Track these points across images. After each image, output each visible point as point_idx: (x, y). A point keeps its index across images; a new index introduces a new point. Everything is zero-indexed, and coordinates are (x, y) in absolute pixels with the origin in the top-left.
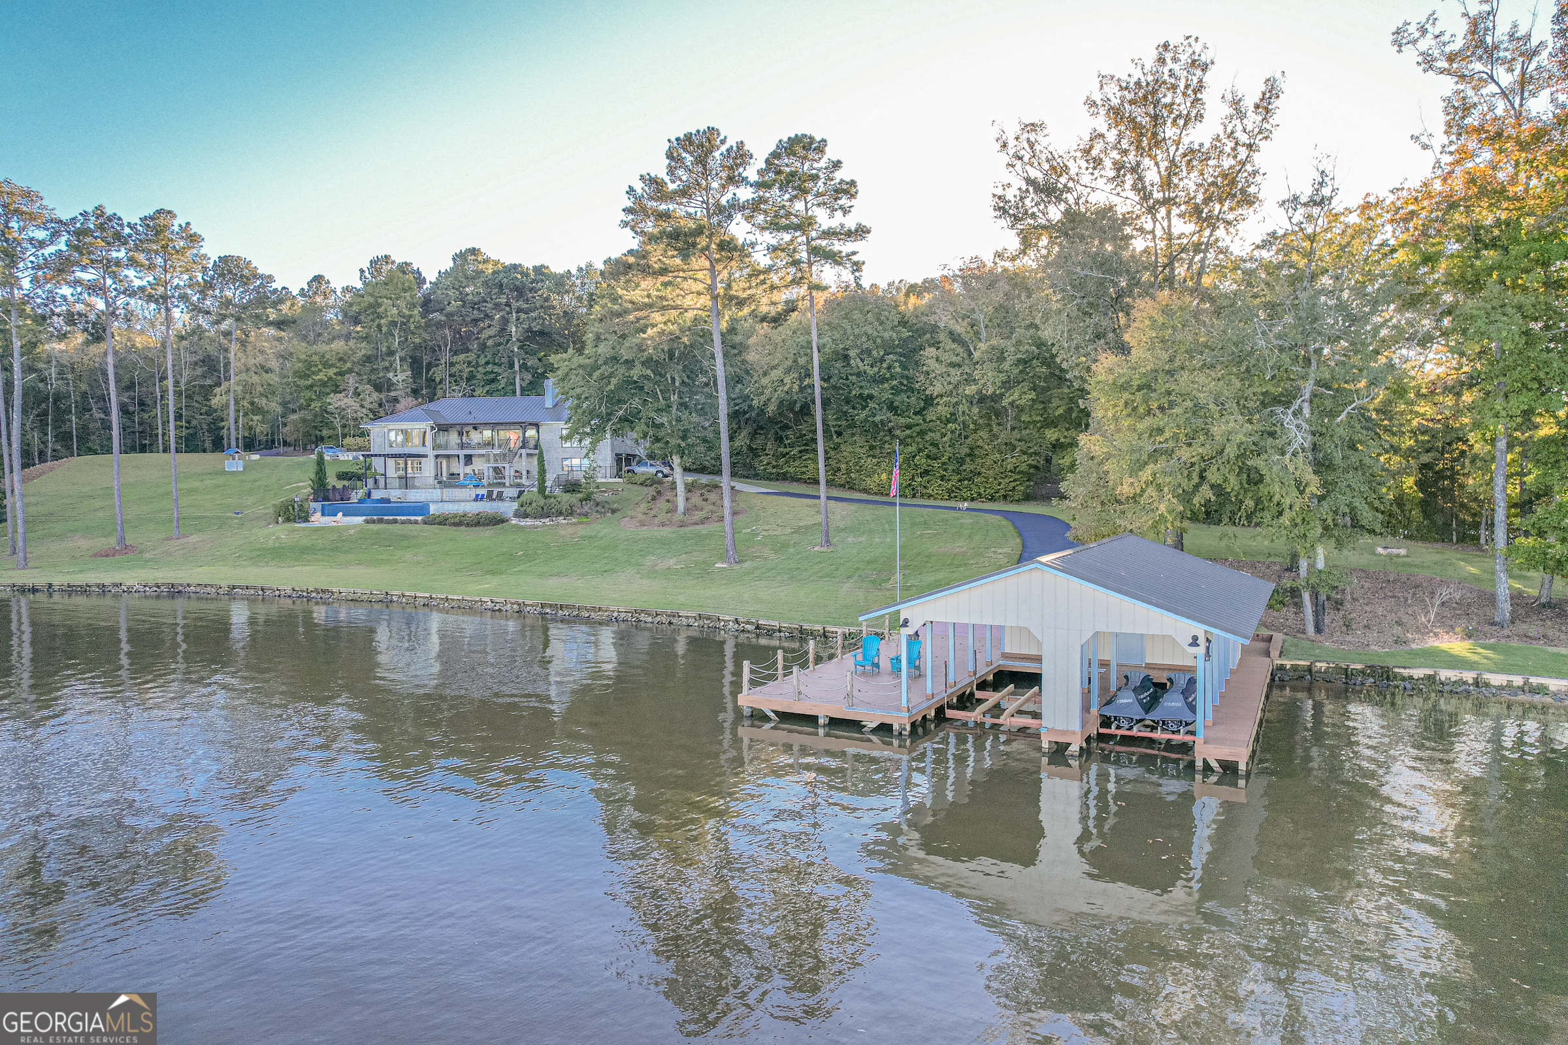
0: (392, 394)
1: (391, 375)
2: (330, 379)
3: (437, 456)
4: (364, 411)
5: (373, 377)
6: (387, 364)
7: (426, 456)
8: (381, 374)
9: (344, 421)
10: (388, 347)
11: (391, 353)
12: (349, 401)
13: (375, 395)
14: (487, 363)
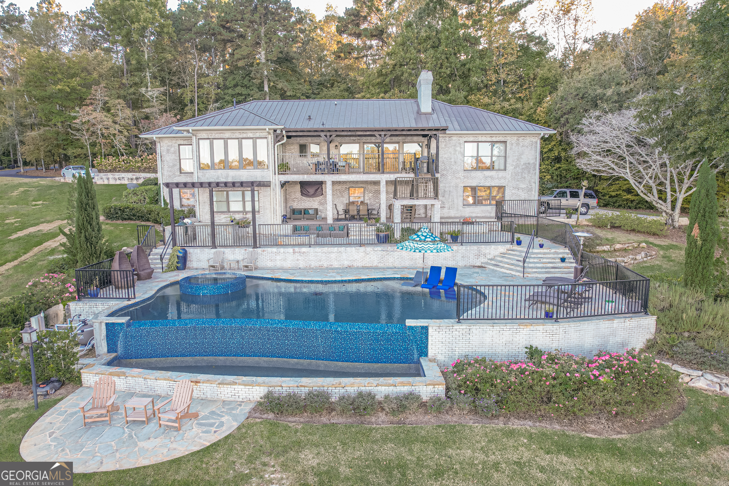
0: (147, 110)
1: (143, 90)
2: (73, 89)
3: (283, 185)
4: (117, 127)
5: (122, 92)
6: (137, 79)
7: (266, 184)
8: (132, 90)
9: (93, 139)
10: (139, 62)
11: (140, 68)
12: (99, 115)
13: (128, 112)
14: (236, 86)
